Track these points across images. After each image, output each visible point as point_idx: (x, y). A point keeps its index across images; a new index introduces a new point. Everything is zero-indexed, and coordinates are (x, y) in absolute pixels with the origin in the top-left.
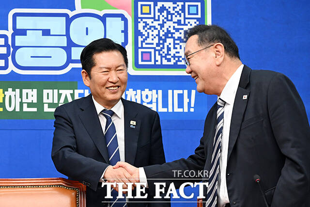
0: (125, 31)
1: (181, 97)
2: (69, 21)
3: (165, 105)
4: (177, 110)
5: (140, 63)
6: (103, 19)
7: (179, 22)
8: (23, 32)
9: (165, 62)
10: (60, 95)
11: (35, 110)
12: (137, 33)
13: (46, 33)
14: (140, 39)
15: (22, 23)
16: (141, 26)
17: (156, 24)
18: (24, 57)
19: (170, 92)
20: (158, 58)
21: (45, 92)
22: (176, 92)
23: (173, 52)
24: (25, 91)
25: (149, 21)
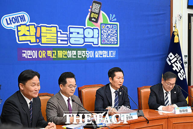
0: (98, 33)
1: (112, 52)
2: (84, 30)
3: (108, 55)
4: (111, 57)
5: (102, 43)
6: (93, 29)
7: (111, 31)
8: (72, 33)
9: (108, 43)
10: (82, 52)
11: (75, 57)
12: (102, 34)
13: (78, 33)
14: (102, 36)
15: (72, 30)
16: (102, 32)
17: (106, 31)
18: (72, 41)
19: (109, 51)
20: (107, 41)
21: (78, 51)
22: (111, 51)
23: (110, 40)
24: (73, 51)
25: (104, 30)
